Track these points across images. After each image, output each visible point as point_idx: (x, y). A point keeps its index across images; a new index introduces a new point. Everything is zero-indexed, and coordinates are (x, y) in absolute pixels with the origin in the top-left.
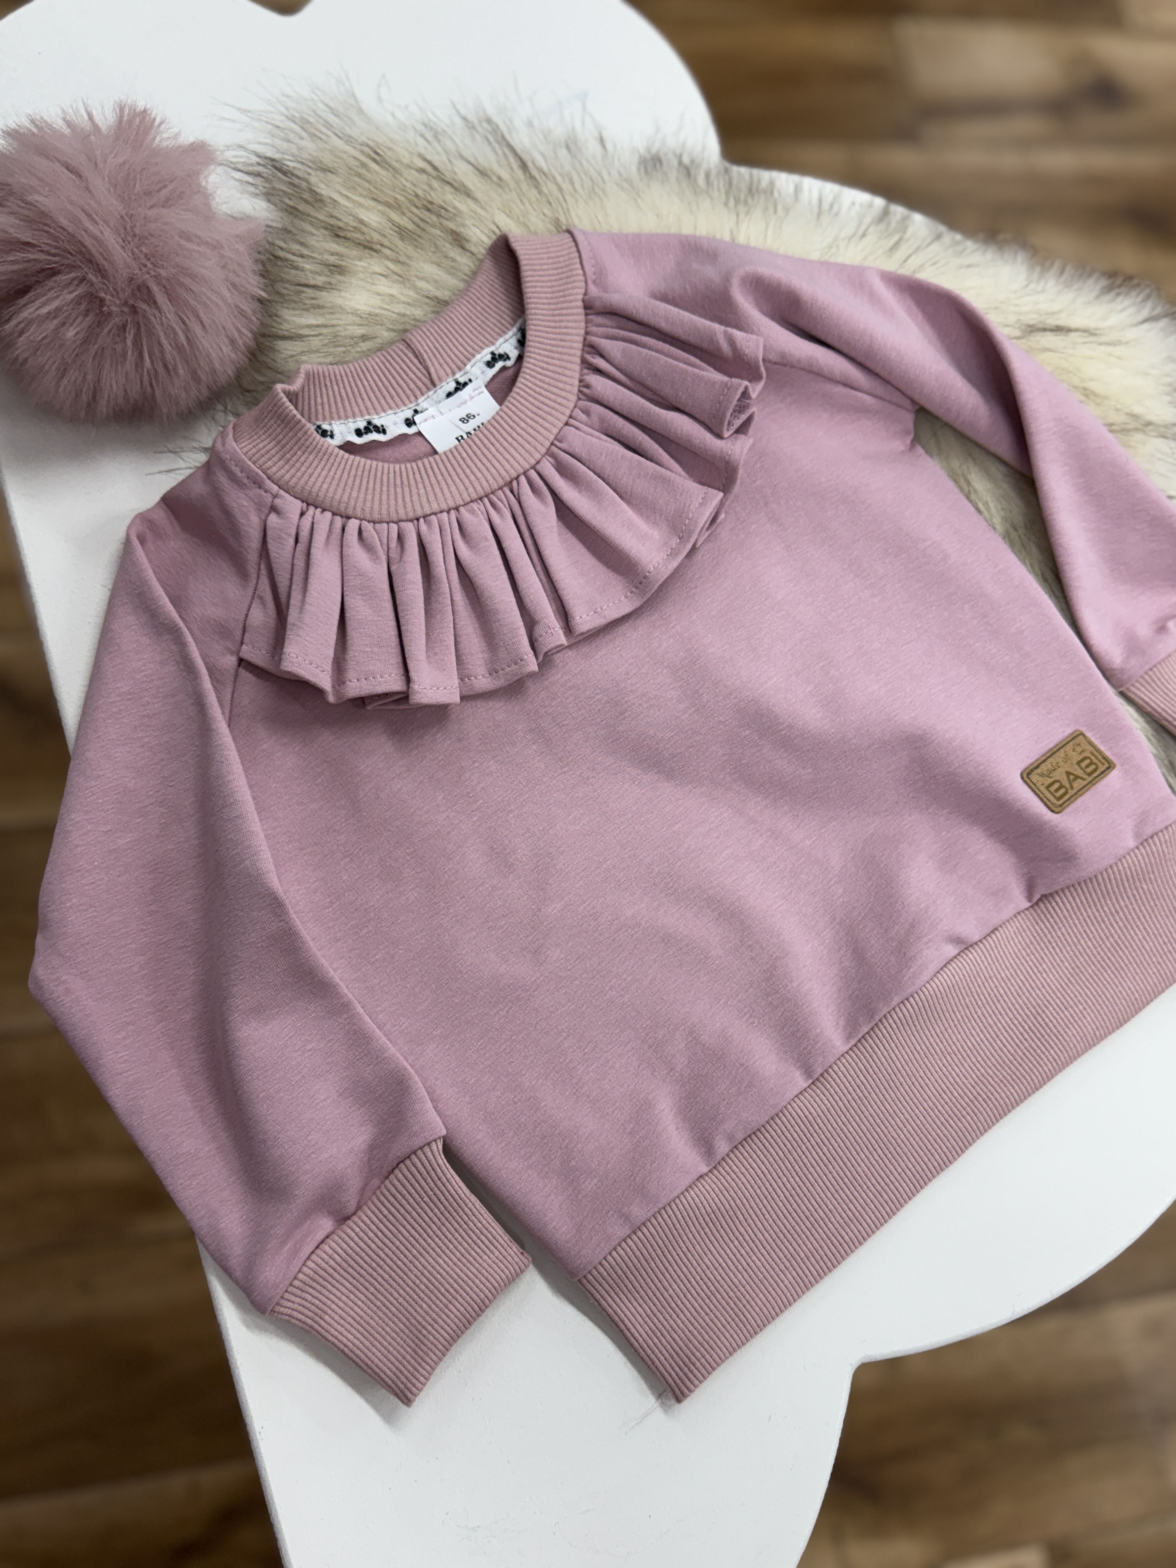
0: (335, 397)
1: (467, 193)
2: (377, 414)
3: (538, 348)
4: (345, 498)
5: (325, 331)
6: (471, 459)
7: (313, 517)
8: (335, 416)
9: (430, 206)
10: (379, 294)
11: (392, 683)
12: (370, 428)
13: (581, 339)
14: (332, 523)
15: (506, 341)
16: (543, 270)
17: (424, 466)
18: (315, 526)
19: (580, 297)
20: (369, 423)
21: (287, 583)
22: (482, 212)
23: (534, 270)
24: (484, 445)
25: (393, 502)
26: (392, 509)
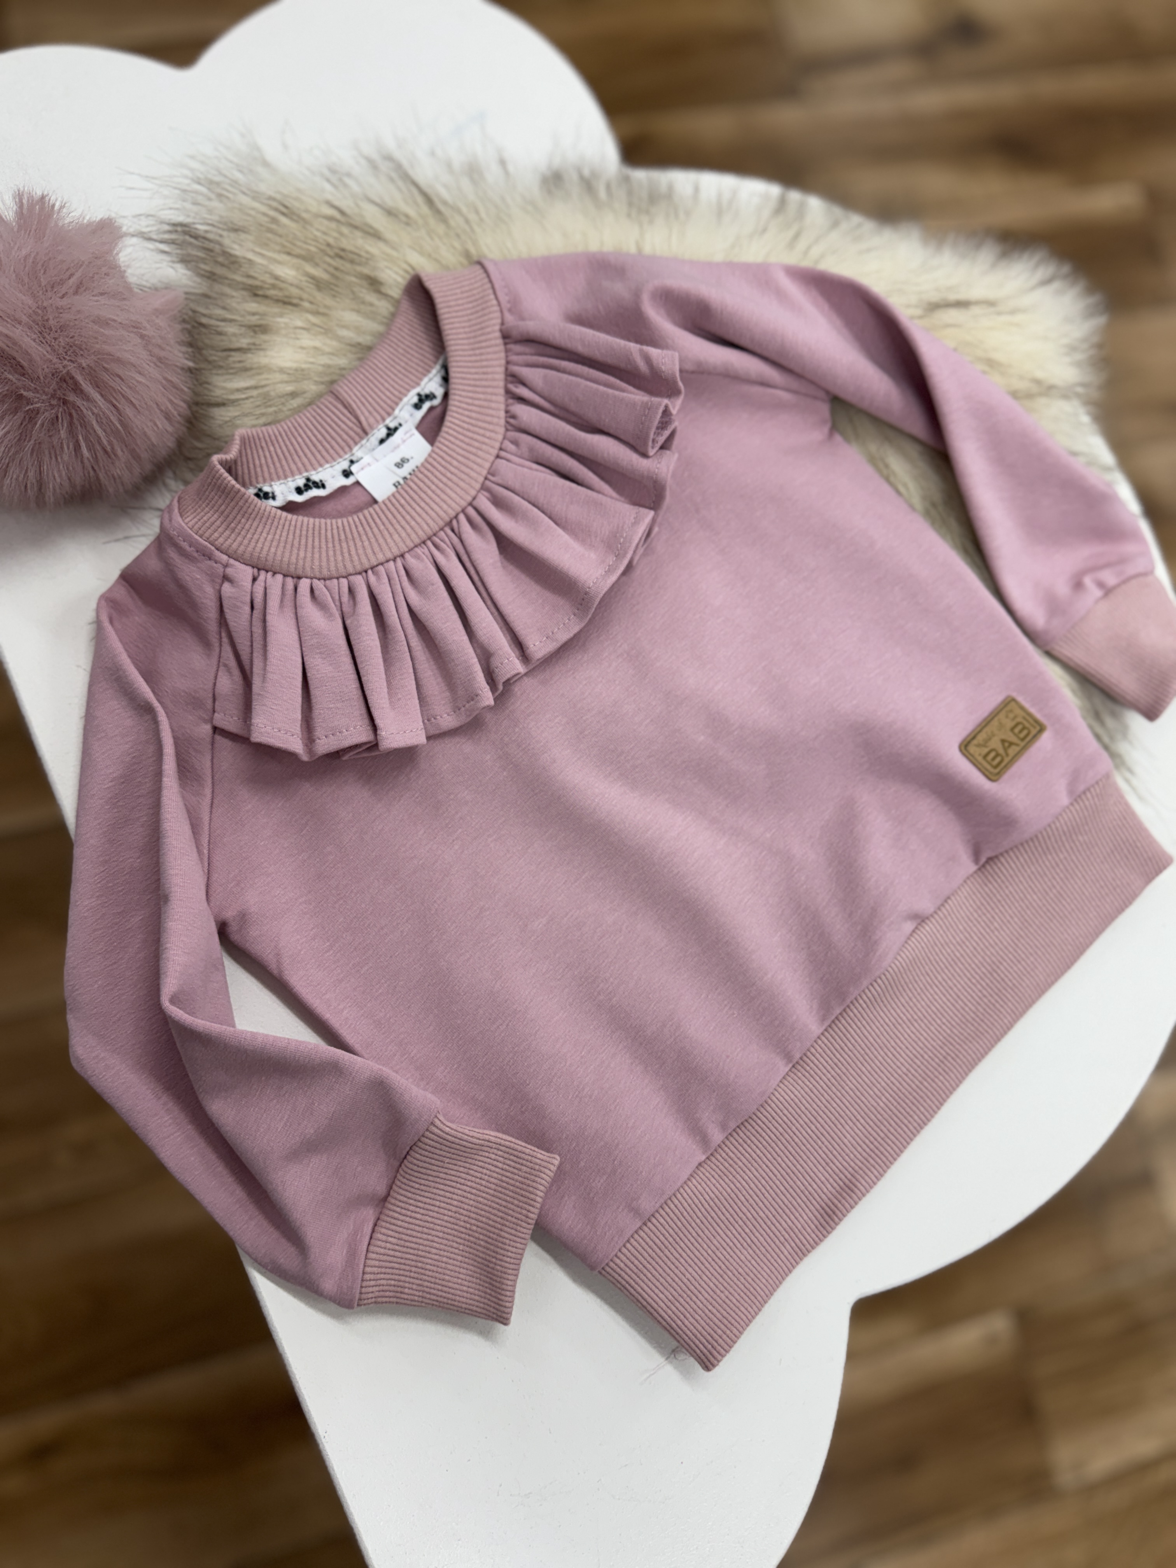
0: (272, 458)
1: (376, 235)
2: (315, 469)
3: (461, 384)
4: (294, 560)
5: (255, 393)
6: (409, 504)
7: (265, 582)
8: (274, 476)
9: (342, 254)
10: (302, 348)
11: (359, 734)
12: (310, 484)
13: (502, 369)
14: (283, 585)
15: (430, 380)
16: (458, 305)
17: (365, 517)
18: (268, 591)
19: (497, 328)
20: (308, 480)
21: (248, 650)
22: (394, 253)
23: (449, 307)
24: (421, 489)
25: (340, 558)
26: (340, 565)
